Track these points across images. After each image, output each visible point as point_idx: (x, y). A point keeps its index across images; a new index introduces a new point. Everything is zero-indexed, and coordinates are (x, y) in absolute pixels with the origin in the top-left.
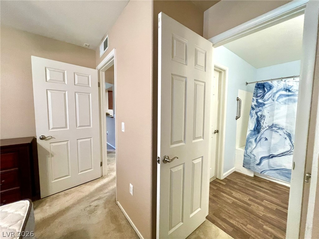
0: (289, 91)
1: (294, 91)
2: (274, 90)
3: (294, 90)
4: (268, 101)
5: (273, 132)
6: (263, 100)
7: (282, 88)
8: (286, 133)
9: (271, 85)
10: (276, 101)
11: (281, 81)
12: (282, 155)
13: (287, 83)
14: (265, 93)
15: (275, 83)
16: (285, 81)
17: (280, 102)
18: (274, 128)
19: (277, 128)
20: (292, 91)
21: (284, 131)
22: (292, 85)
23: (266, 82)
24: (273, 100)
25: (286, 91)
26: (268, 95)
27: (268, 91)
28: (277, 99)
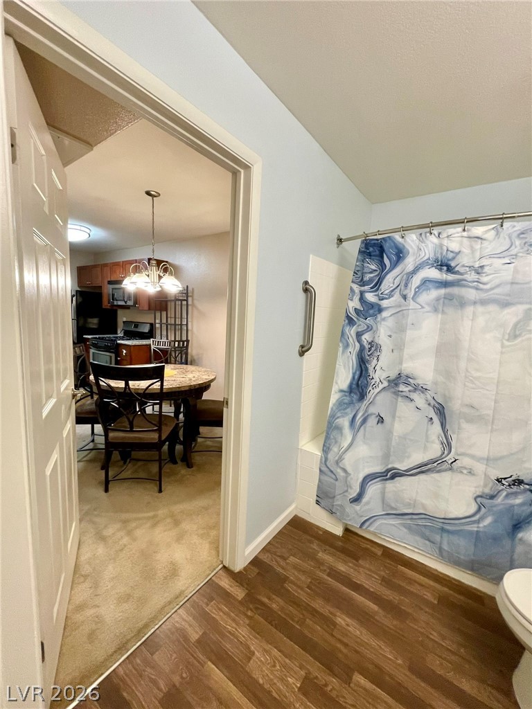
0: (450, 269)
1: (462, 270)
2: (409, 263)
3: (463, 266)
4: (389, 298)
5: (400, 399)
6: (378, 295)
7: (429, 259)
8: (433, 402)
9: (401, 246)
10: (413, 298)
11: (428, 234)
12: (418, 470)
13: (445, 242)
14: (383, 271)
15: (411, 241)
16: (439, 234)
17: (424, 305)
18: (402, 388)
19: (410, 388)
20: (456, 269)
21: (429, 395)
22: (457, 250)
23: (389, 237)
24: (405, 297)
25: (441, 270)
26: (391, 280)
27: (394, 266)
28: (416, 293)
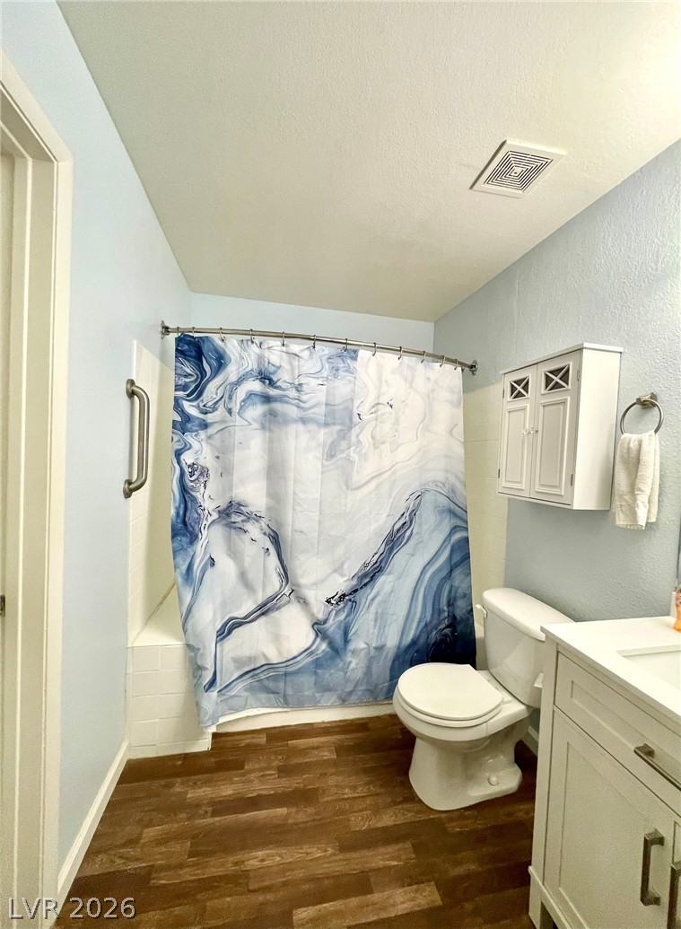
0: (272, 383)
1: (284, 385)
2: (232, 372)
3: (285, 382)
4: (214, 411)
5: (233, 531)
6: (198, 407)
7: (252, 370)
8: (268, 531)
9: (221, 351)
10: (239, 413)
11: (250, 343)
12: (259, 613)
13: (266, 353)
14: (202, 379)
15: (232, 347)
16: (261, 344)
17: (249, 420)
18: (234, 518)
19: (243, 518)
20: (278, 384)
21: (263, 523)
22: (278, 365)
23: (207, 337)
24: (230, 411)
25: (264, 383)
26: (214, 390)
27: (216, 372)
28: (241, 407)
